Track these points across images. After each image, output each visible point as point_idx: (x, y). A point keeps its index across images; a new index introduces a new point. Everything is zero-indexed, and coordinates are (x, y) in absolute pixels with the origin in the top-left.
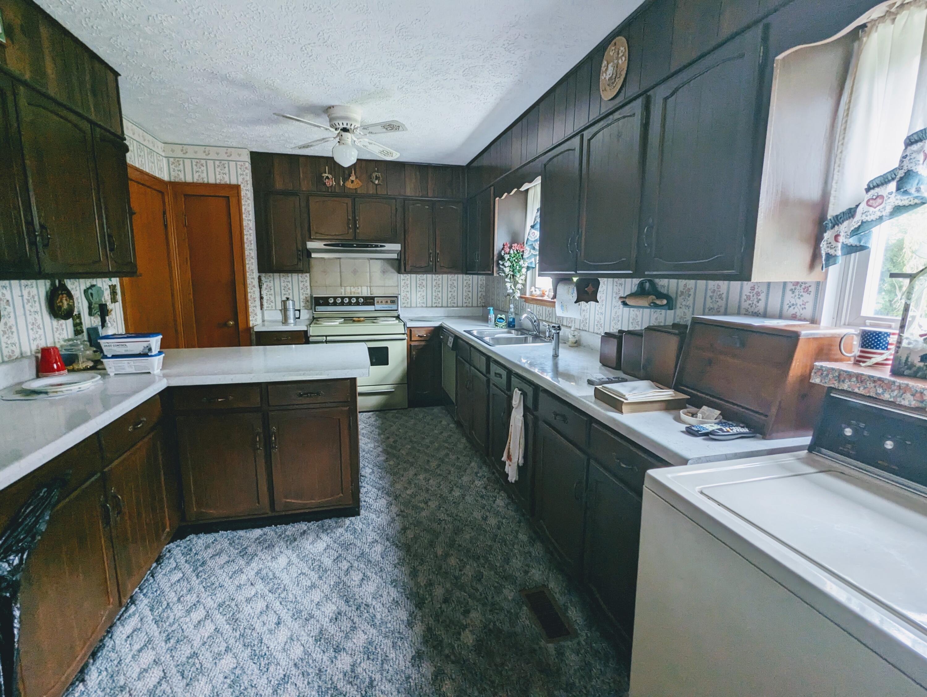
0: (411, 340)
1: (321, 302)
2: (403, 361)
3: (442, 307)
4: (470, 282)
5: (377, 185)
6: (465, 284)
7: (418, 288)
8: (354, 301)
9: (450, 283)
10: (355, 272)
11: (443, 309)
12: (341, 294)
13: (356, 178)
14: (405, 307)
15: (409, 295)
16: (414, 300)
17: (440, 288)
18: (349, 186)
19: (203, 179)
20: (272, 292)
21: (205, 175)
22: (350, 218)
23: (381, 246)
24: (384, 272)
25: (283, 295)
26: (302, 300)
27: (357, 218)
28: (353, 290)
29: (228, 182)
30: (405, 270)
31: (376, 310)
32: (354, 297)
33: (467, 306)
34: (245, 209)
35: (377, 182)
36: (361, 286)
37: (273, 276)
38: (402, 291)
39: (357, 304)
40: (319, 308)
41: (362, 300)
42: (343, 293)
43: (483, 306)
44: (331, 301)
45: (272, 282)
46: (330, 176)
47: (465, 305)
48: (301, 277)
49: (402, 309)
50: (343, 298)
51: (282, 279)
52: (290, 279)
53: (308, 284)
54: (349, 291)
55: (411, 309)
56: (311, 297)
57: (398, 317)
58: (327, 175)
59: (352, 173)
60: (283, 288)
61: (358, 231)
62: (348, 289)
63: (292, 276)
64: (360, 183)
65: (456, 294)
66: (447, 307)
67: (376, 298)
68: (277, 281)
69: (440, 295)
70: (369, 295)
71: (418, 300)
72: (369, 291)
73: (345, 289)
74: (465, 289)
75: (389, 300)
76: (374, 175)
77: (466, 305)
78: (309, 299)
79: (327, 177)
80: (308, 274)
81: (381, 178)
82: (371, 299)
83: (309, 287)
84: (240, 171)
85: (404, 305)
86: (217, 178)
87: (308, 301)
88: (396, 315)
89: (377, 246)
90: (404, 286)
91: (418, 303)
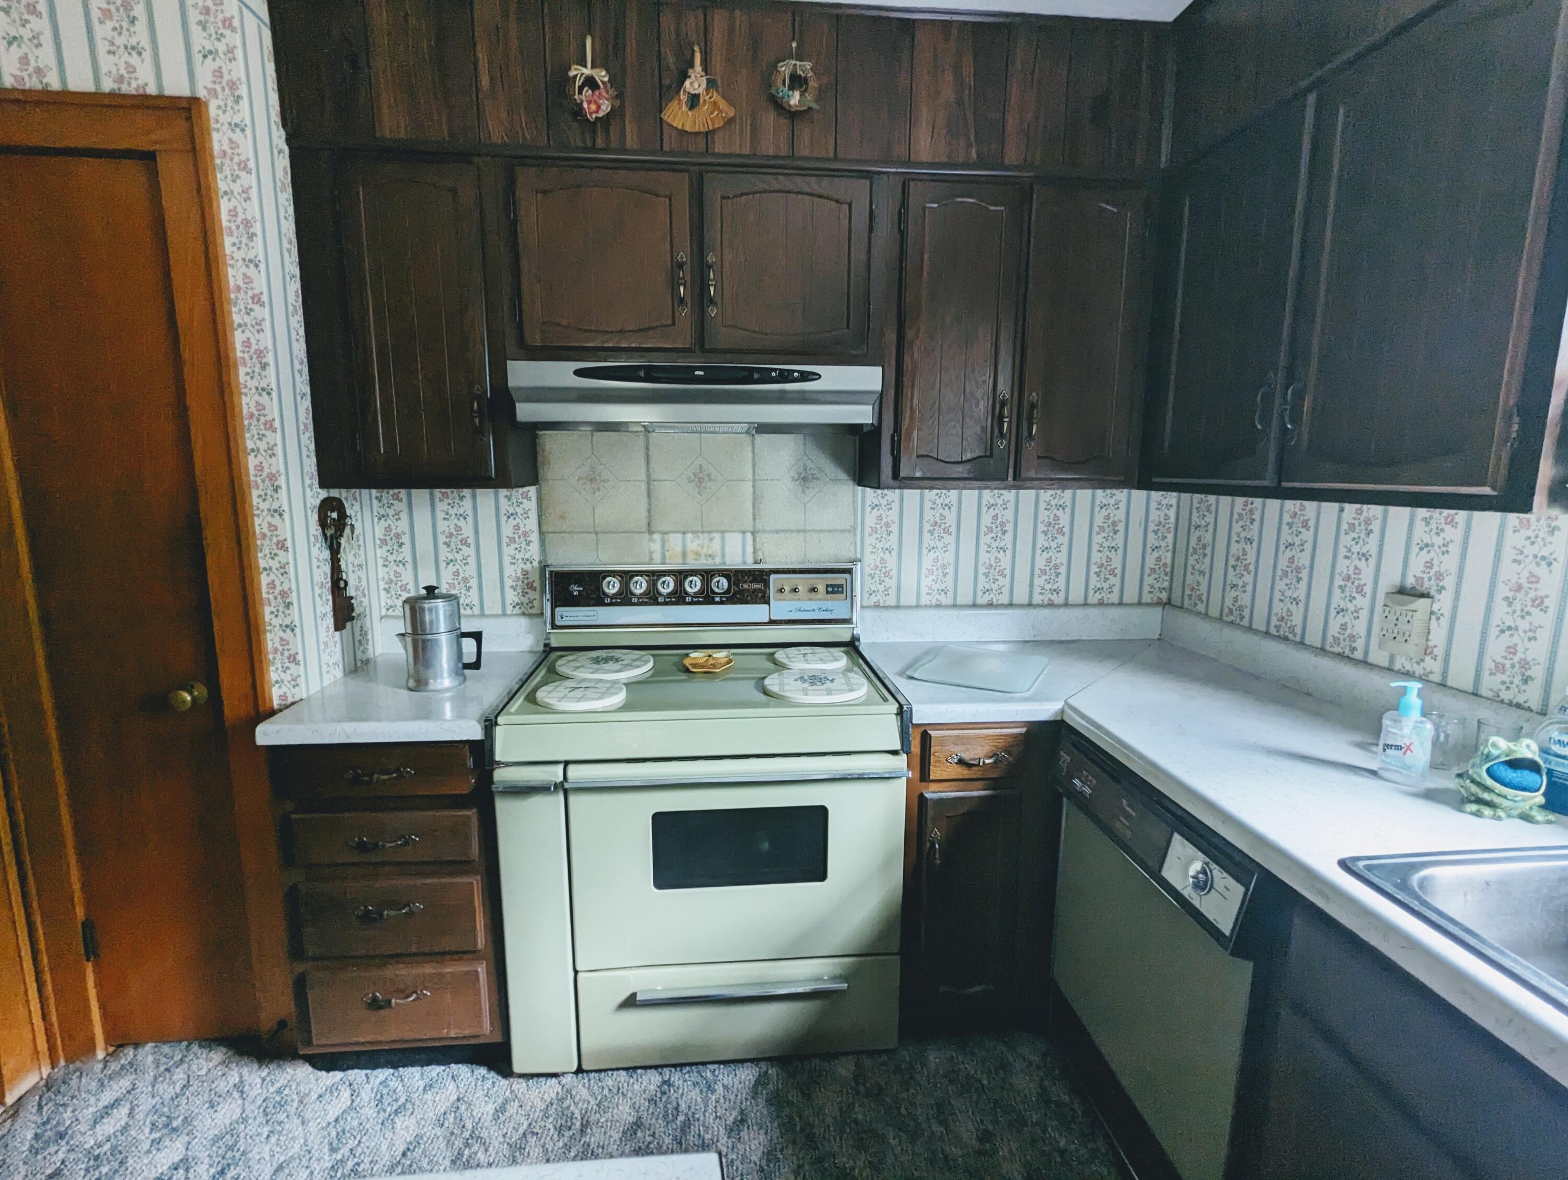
0: (924, 775)
1: (576, 589)
2: (888, 862)
3: (1011, 605)
4: (1120, 515)
5: (794, 116)
6: (1099, 520)
7: (927, 536)
8: (694, 585)
9: (1043, 515)
10: (700, 479)
11: (1016, 612)
12: (651, 560)
13: (711, 84)
14: (877, 606)
15: (892, 563)
16: (909, 579)
17: (1009, 536)
18: (677, 124)
19: (39, 71)
20: (406, 552)
21: (46, 56)
22: (682, 256)
23: (806, 377)
24: (805, 479)
25: (443, 565)
26: (509, 583)
27: (711, 258)
28: (693, 544)
29: (152, 90)
30: (896, 475)
31: (772, 622)
32: (693, 572)
33: (1101, 604)
34: (233, 213)
35: (795, 99)
36: (723, 532)
37: (409, 497)
38: (868, 549)
39: (707, 597)
40: (571, 615)
41: (724, 583)
42: (657, 557)
43: (1159, 603)
44: (612, 587)
45: (404, 516)
46: (601, 75)
47: (1094, 598)
48: (509, 498)
49: (869, 613)
50: (654, 576)
51: (441, 506)
52: (467, 504)
53: (532, 524)
54: (679, 549)
55: (900, 614)
56: (543, 568)
57: (852, 646)
58: (587, 71)
59: (691, 65)
60: (442, 539)
61: (713, 312)
62: (675, 541)
63: (474, 497)
64: (722, 104)
65: (1062, 558)
66: (1030, 605)
67: (773, 577)
68: (422, 517)
69: (1006, 562)
70: (750, 565)
71: (926, 582)
72: (750, 549)
73: (663, 543)
74: (1097, 539)
75: (821, 582)
76: (785, 69)
77: (1098, 596)
78: (535, 577)
79: (590, 82)
80: (532, 490)
81: (813, 84)
82: (754, 580)
83: (535, 537)
84: (198, 38)
85: (873, 599)
86: (104, 68)
87: (531, 586)
88: (847, 637)
89: (785, 377)
90: (874, 530)
91: (924, 590)
